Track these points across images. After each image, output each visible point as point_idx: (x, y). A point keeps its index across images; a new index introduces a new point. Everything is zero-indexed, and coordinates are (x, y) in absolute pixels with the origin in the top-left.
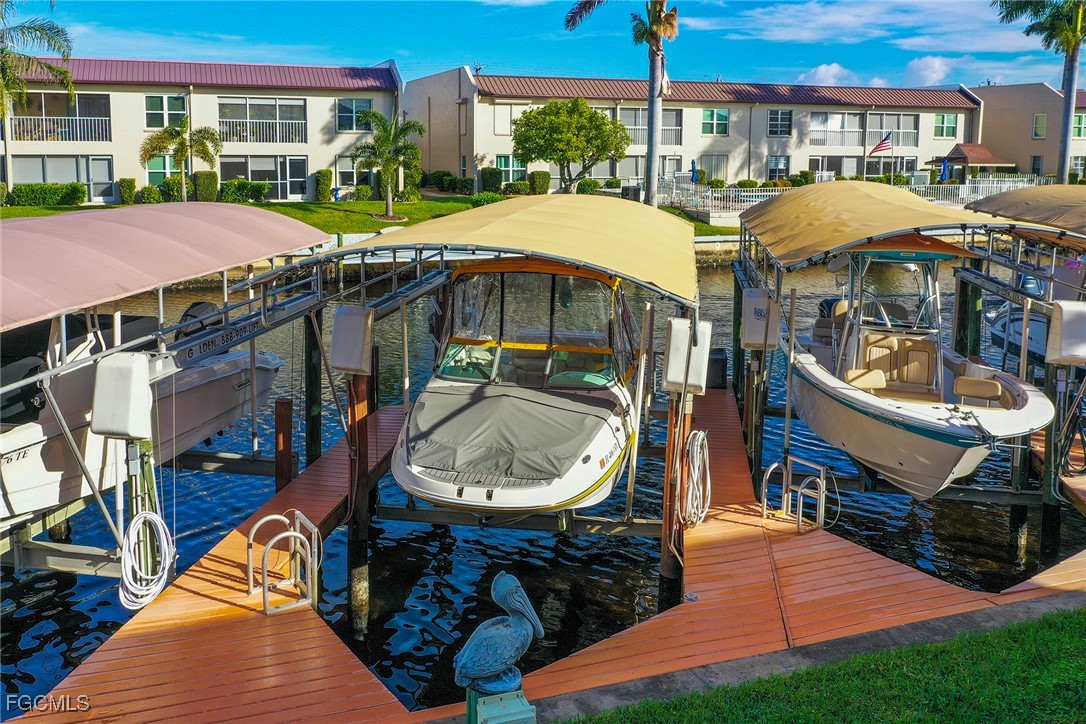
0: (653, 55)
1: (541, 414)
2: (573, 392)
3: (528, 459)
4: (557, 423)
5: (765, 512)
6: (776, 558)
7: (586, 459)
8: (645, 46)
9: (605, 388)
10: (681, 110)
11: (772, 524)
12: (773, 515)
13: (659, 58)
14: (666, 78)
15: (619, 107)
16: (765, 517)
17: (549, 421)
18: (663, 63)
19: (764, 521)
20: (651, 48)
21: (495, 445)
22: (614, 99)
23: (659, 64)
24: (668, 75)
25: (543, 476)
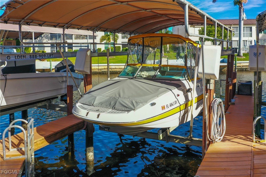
0: (240, 8)
1: (141, 86)
2: (164, 81)
3: (123, 102)
4: (146, 89)
5: (254, 140)
6: (255, 163)
7: (153, 104)
8: (238, 6)
9: (179, 80)
10: (251, 27)
11: (258, 146)
12: (259, 142)
13: (242, 9)
14: (245, 15)
15: (232, 27)
16: (254, 142)
17: (143, 89)
18: (243, 11)
19: (253, 144)
20: (239, 6)
21: (113, 96)
22: (230, 25)
23: (242, 11)
24: (245, 14)
25: (128, 109)
